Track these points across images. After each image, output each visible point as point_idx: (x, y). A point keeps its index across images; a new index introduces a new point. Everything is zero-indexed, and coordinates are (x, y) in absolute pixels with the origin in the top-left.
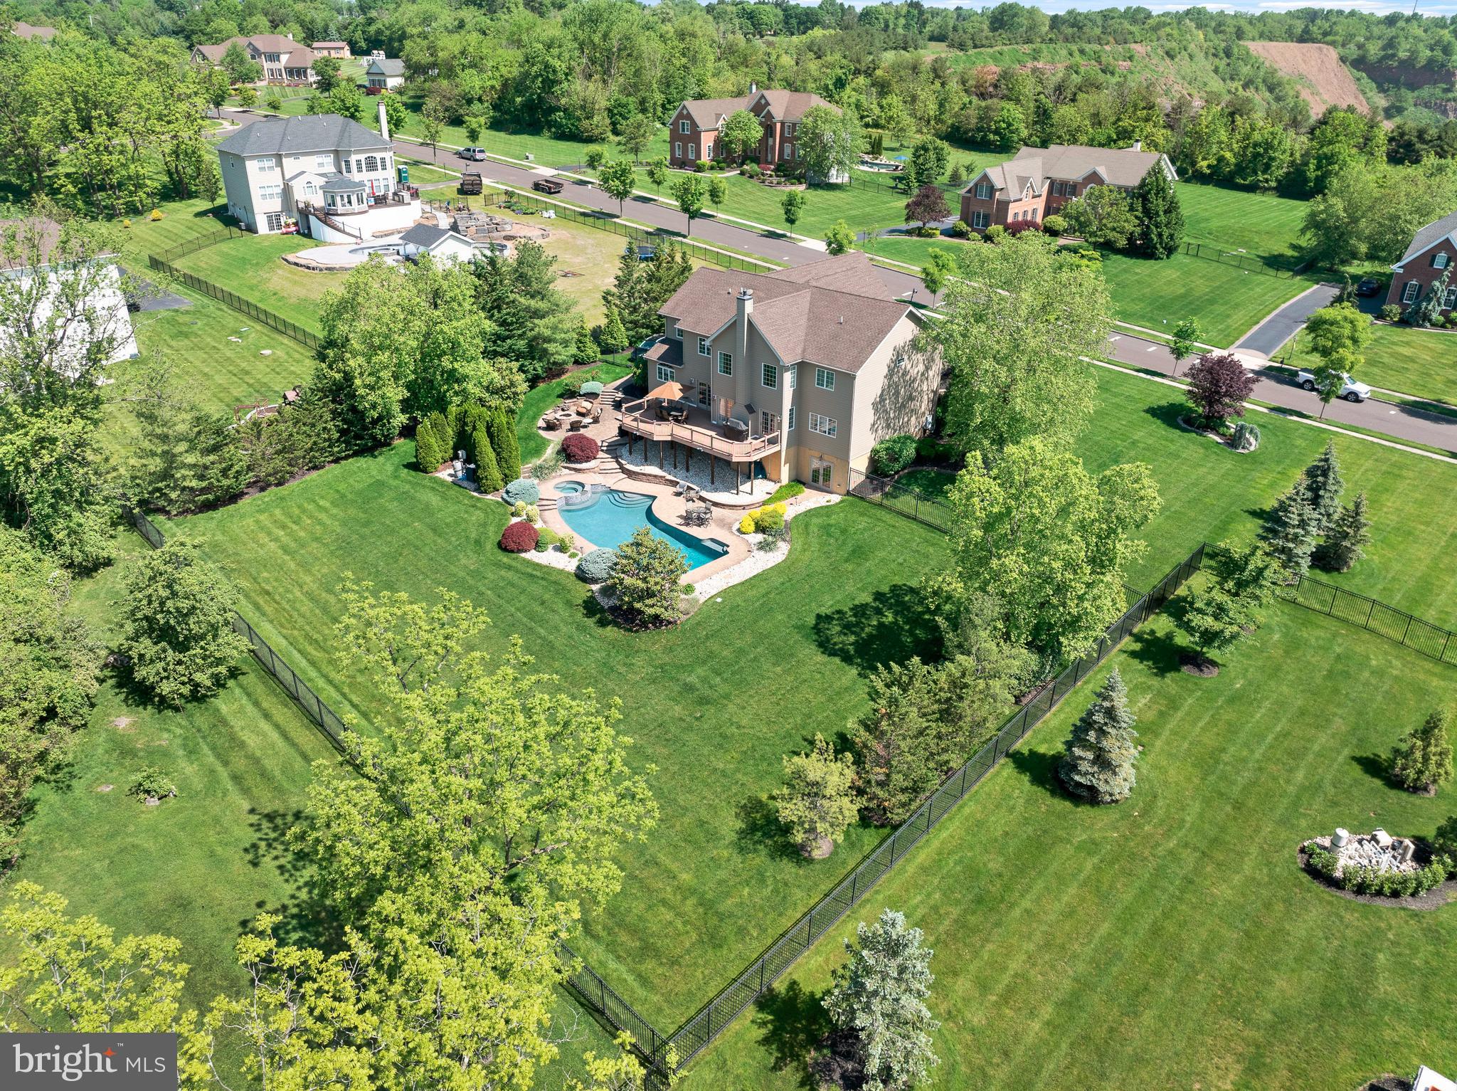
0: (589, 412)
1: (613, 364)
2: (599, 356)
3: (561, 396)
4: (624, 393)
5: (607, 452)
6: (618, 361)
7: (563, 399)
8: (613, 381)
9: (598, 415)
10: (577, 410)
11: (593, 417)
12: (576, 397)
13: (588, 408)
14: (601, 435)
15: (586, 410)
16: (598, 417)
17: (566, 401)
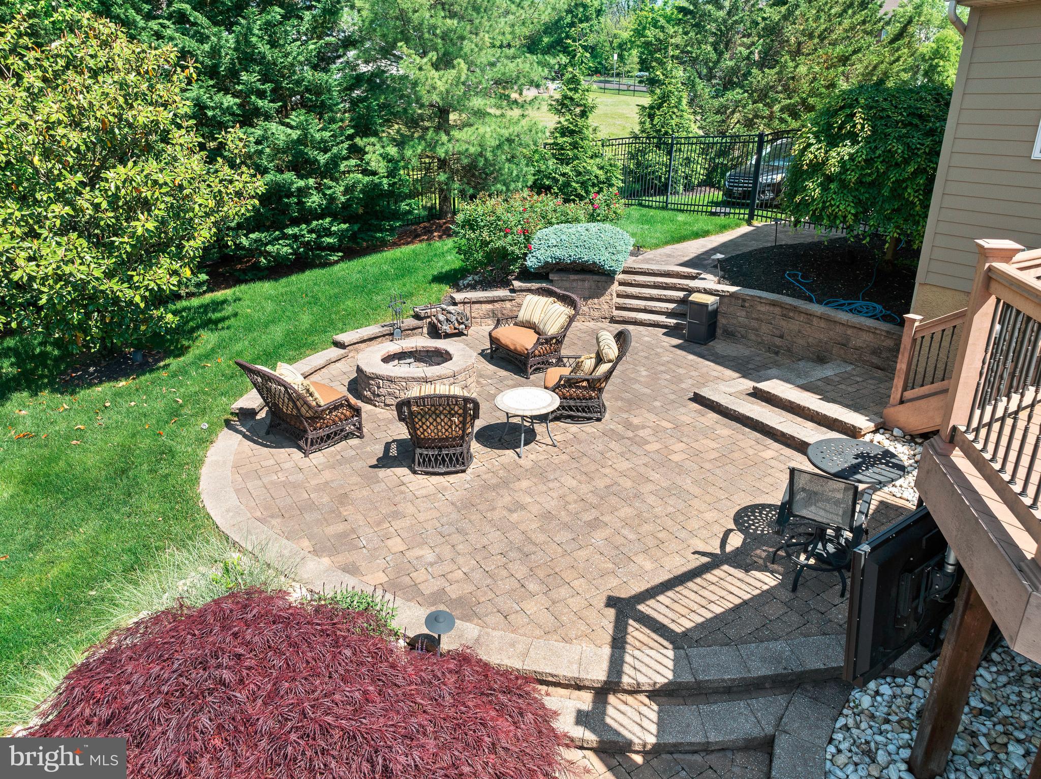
0: (550, 350)
1: (663, 207)
3: (448, 278)
4: (735, 279)
7: (446, 288)
8: (667, 243)
9: (604, 368)
10: (493, 340)
11: (570, 383)
12: (504, 283)
13: (552, 329)
14: (599, 537)
15: (538, 342)
16: (596, 385)
17: (459, 296)
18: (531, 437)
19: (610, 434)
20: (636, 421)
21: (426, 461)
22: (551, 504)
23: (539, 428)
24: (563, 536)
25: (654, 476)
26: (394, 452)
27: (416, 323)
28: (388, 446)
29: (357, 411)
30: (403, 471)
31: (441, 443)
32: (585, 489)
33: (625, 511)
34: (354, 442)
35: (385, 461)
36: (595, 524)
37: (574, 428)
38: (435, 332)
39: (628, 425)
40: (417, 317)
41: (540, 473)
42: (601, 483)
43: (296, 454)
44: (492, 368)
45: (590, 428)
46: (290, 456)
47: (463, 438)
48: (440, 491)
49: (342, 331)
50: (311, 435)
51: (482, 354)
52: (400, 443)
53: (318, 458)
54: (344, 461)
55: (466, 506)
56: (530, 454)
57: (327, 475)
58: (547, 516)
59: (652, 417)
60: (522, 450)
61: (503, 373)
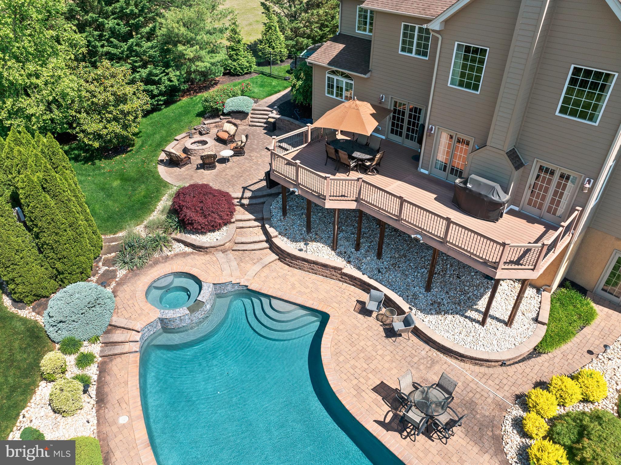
0: (232, 139)
1: (270, 75)
2: (254, 67)
3: (201, 114)
4: (280, 112)
5: (249, 208)
6: (275, 73)
7: (202, 119)
8: (267, 97)
9: (243, 144)
10: (217, 136)
11: (236, 148)
12: (218, 116)
13: (232, 133)
14: (242, 178)
15: (229, 137)
16: (242, 148)
17: (206, 122)
18: (228, 160)
19: (246, 159)
20: (252, 155)
21: (207, 168)
22: (233, 174)
23: (230, 159)
24: (236, 179)
25: (254, 167)
26: (199, 166)
27: (195, 131)
28: (197, 165)
29: (190, 158)
30: (202, 170)
31: (210, 164)
32: (240, 170)
33: (247, 174)
34: (190, 165)
35: (198, 168)
36: (241, 176)
37: (238, 158)
38: (201, 134)
39: (250, 156)
40: (195, 129)
41: (231, 168)
42: (243, 169)
43: (178, 169)
44: (218, 143)
45: (241, 157)
46: (176, 169)
47: (214, 162)
48: (211, 173)
49: (176, 136)
50: (181, 164)
51: (214, 139)
52: (200, 164)
53: (183, 169)
54: (189, 169)
55: (217, 175)
56: (229, 164)
57: (187, 172)
58: (232, 176)
59: (256, 154)
60: (227, 163)
61: (221, 145)
